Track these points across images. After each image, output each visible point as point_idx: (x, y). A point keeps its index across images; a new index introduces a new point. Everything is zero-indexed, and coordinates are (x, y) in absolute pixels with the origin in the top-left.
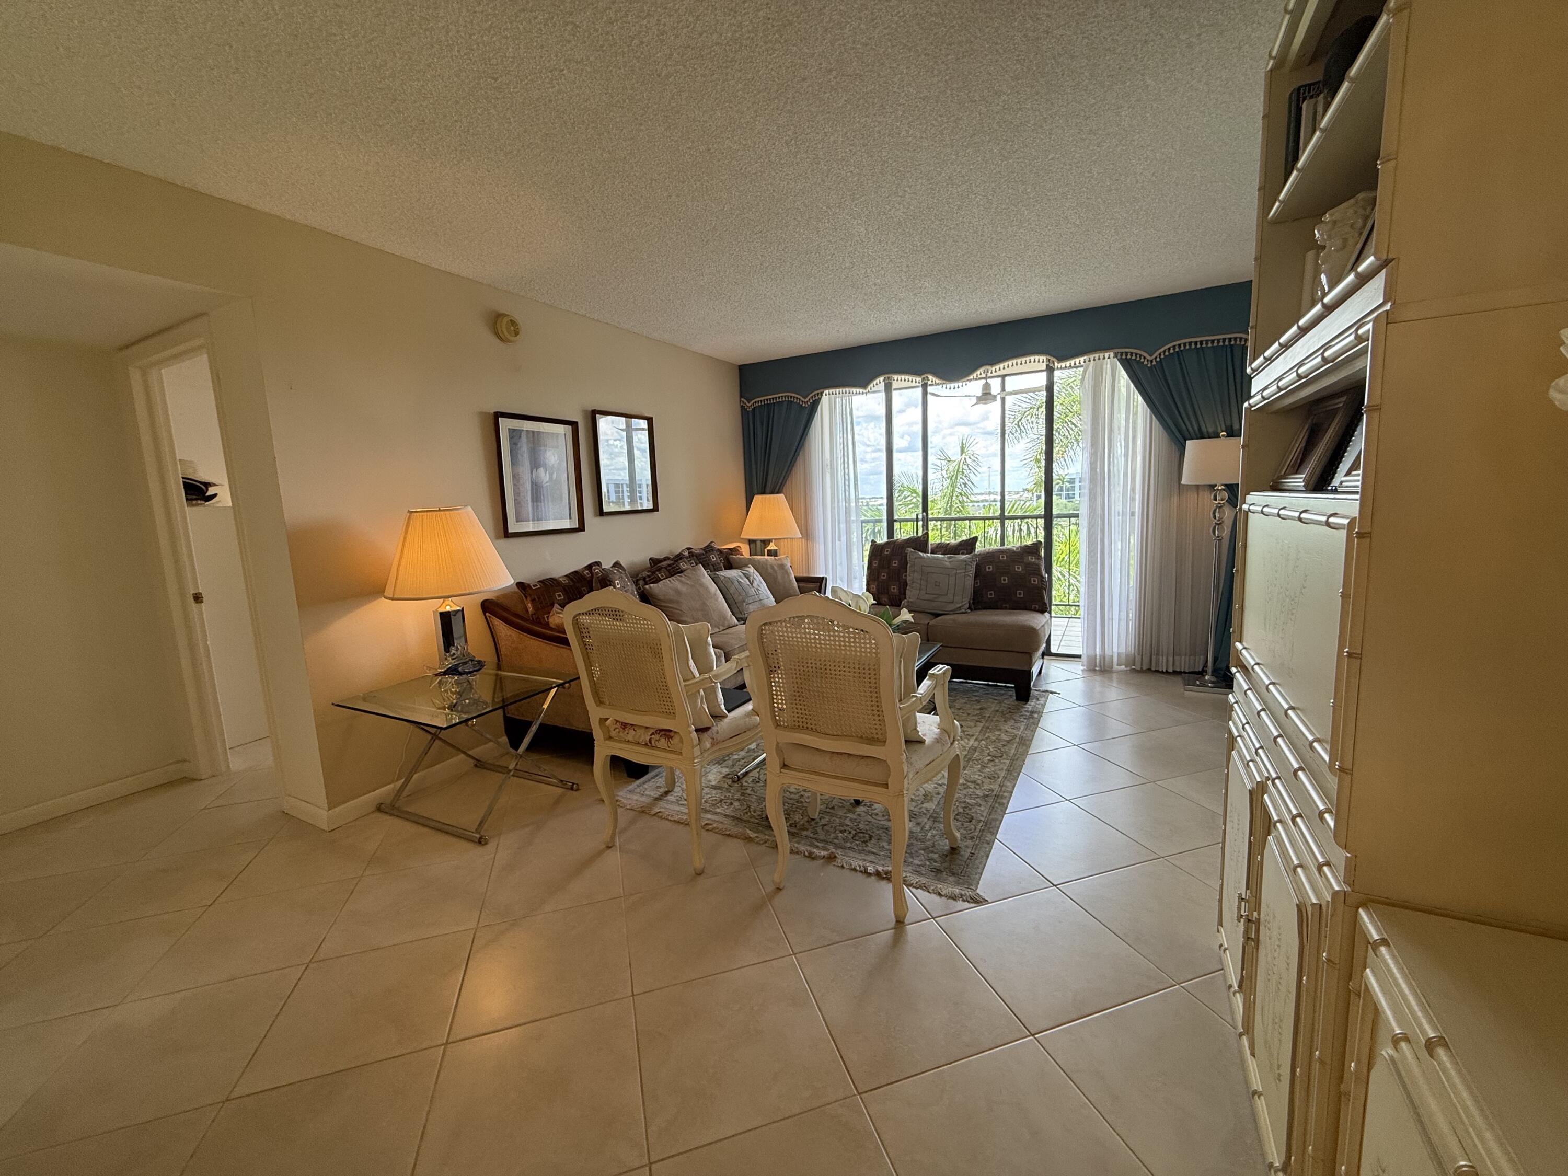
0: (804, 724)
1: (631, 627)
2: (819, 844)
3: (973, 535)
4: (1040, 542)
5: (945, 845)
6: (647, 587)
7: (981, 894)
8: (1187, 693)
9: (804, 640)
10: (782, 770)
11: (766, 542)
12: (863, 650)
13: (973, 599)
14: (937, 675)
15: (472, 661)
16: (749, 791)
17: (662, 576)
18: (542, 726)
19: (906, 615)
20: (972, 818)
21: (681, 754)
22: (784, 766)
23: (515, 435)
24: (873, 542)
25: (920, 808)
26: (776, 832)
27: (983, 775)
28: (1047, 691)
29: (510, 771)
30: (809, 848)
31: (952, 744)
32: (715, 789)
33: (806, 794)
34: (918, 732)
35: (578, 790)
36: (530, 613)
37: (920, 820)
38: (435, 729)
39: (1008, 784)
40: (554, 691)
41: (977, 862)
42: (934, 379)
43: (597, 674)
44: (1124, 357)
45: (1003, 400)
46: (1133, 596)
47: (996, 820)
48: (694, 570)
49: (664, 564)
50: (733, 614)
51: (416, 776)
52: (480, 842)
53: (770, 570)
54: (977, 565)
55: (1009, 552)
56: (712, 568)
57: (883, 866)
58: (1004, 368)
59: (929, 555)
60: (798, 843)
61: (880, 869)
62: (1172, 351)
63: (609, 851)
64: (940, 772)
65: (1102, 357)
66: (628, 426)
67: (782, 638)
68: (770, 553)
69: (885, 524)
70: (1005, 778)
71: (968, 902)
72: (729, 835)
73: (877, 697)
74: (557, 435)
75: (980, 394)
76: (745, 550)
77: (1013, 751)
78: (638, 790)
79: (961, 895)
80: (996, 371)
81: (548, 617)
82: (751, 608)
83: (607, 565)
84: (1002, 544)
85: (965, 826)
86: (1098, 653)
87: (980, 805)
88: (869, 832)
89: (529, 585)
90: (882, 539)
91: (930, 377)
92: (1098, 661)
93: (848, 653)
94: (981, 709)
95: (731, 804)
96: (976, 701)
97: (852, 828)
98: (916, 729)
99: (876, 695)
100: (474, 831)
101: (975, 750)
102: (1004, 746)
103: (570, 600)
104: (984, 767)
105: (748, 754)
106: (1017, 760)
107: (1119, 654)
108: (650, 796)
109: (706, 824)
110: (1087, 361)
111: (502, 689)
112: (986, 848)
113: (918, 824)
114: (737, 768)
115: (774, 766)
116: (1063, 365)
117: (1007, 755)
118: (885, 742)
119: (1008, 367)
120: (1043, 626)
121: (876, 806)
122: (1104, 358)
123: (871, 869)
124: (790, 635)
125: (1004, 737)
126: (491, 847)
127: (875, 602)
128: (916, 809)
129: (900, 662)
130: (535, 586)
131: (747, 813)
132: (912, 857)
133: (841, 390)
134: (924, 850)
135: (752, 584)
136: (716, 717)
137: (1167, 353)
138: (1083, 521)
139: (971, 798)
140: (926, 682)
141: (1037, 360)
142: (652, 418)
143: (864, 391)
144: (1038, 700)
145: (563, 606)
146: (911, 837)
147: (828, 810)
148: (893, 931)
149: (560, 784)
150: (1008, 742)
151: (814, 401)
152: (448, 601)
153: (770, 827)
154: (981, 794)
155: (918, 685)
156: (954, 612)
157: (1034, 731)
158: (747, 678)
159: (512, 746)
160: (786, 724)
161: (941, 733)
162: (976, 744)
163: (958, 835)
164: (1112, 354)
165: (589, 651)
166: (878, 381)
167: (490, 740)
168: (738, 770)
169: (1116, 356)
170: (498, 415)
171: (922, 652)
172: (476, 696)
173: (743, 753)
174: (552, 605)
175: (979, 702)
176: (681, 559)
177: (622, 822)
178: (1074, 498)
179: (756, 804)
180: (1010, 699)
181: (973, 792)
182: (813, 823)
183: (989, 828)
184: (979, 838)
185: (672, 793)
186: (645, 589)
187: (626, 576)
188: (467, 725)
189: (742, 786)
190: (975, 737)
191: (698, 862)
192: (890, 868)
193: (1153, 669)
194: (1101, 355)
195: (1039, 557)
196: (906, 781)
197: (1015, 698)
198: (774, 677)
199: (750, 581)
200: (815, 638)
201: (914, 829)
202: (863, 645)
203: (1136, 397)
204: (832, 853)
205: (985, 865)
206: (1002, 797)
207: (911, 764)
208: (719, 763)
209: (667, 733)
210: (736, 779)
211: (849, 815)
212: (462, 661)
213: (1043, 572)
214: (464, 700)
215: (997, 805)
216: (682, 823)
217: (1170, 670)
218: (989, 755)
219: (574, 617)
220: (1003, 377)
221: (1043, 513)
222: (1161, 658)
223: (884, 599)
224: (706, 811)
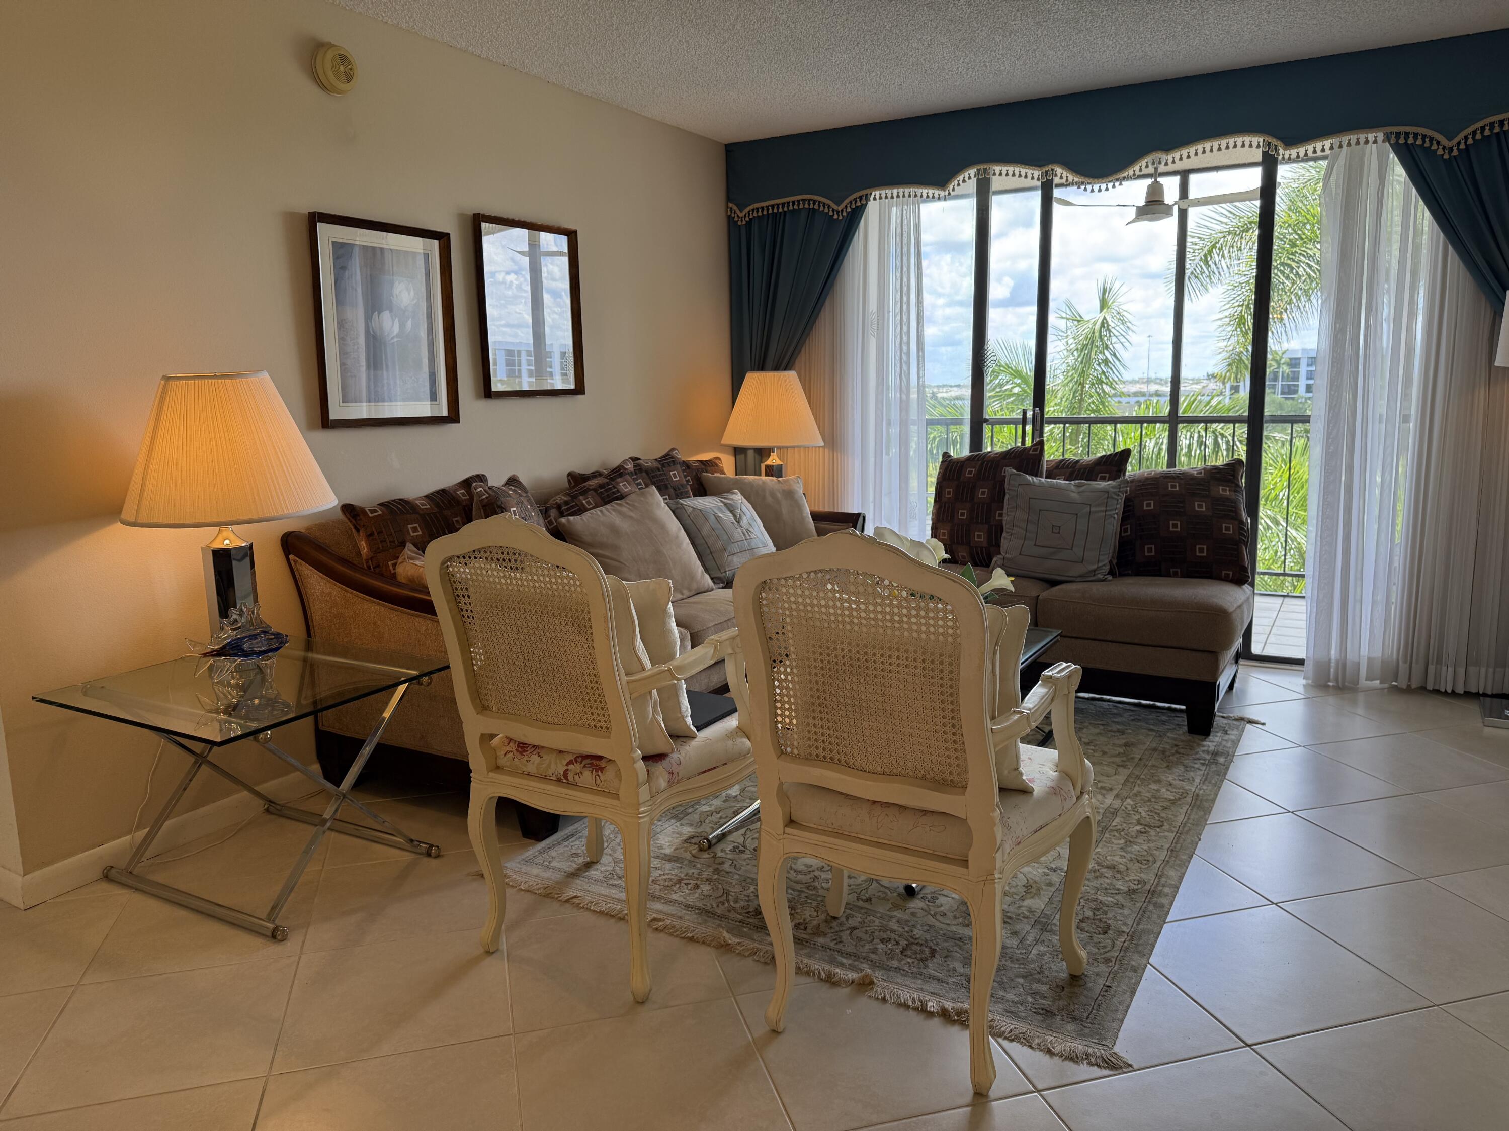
0: (827, 754)
1: (539, 581)
2: (844, 960)
3: (1121, 448)
4: (1240, 462)
5: (1060, 970)
6: (563, 520)
7: (1121, 1054)
8: (1487, 730)
9: (832, 611)
10: (788, 830)
11: (763, 453)
12: (932, 629)
13: (1119, 558)
14: (1058, 678)
15: (265, 633)
16: (727, 866)
17: (589, 503)
18: (380, 747)
19: (1000, 579)
20: (1109, 927)
21: (616, 796)
22: (791, 822)
23: (341, 250)
24: (946, 456)
25: (1020, 907)
26: (774, 937)
27: (1128, 856)
28: (1242, 719)
29: (325, 822)
30: (827, 967)
31: (1078, 798)
32: (669, 860)
33: (824, 876)
34: (1021, 774)
35: (438, 856)
36: (364, 557)
37: (1018, 927)
38: (203, 745)
39: (1172, 873)
40: (402, 688)
41: (1115, 1000)
42: (1065, 174)
43: (479, 660)
44: (1402, 141)
45: (1183, 215)
46: (1399, 561)
47: (1149, 932)
48: (643, 494)
49: (593, 483)
50: (707, 570)
51: (168, 824)
52: (274, 937)
53: (769, 499)
54: (1127, 500)
55: (1185, 479)
56: (672, 493)
57: (954, 1000)
58: (1189, 157)
59: (1043, 480)
60: (809, 956)
61: (949, 1005)
62: (1487, 132)
63: (489, 960)
64: (1053, 847)
65: (1362, 141)
66: (534, 245)
67: (794, 606)
68: (772, 471)
69: (967, 429)
70: (1166, 862)
71: (1099, 1066)
72: (691, 939)
73: (953, 711)
74: (414, 254)
75: (1142, 202)
76: (728, 464)
77: (1180, 818)
78: (539, 860)
79: (1087, 1055)
80: (1174, 162)
81: (394, 565)
82: (737, 561)
83: (496, 480)
84: (1172, 462)
85: (1095, 940)
86: (1333, 657)
87: (1122, 907)
88: (931, 944)
89: (363, 510)
90: (962, 451)
91: (1059, 170)
92: (1332, 670)
93: (906, 634)
94: (1126, 745)
95: (697, 887)
96: (1118, 731)
97: (900, 936)
98: (1017, 769)
99: (951, 707)
100: (264, 916)
101: (1115, 813)
102: (1165, 808)
103: (433, 536)
104: (1129, 842)
105: (727, 804)
106: (1187, 832)
107: (1370, 661)
108: (560, 870)
109: (654, 920)
110: (1336, 146)
111: (313, 683)
112: (1130, 978)
113: (1015, 933)
114: (706, 828)
115: (774, 819)
116: (1294, 153)
117: (1170, 825)
118: (965, 787)
119: (1196, 154)
120: (1240, 607)
121: (942, 900)
122: (1367, 142)
123: (932, 1006)
124: (808, 601)
125: (1165, 793)
126: (291, 945)
127: (947, 556)
128: (1011, 909)
129: (995, 652)
130: (372, 511)
131: (723, 904)
132: (1005, 990)
133: (901, 190)
134: (1024, 977)
135: (738, 522)
136: (678, 737)
137: (1478, 136)
138: (1317, 427)
139: (1106, 895)
140: (1038, 692)
141: (1247, 144)
142: (575, 232)
143: (942, 194)
144: (1226, 733)
145: (421, 547)
146: (1003, 955)
147: (861, 903)
148: (969, 1109)
149: (408, 846)
150: (1173, 802)
151: (853, 210)
152: (228, 531)
153: (762, 928)
154: (1124, 888)
155: (1024, 696)
156: (1084, 578)
157: (1218, 787)
158: (732, 674)
159: (327, 776)
160: (796, 752)
161: (1060, 779)
162: (1117, 804)
163: (1083, 954)
164: (1381, 136)
165: (466, 619)
166: (966, 175)
167: (296, 769)
168: (709, 830)
169: (1387, 138)
170: (316, 218)
171: (1029, 644)
172: (272, 693)
173: (717, 803)
174: (403, 545)
175: (1122, 732)
176: (621, 475)
177: (512, 912)
178: (1296, 392)
179: (738, 889)
180: (1178, 729)
181: (1111, 884)
182: (834, 924)
183: (1137, 945)
184: (1120, 961)
185: (598, 866)
186: (560, 524)
187: (529, 500)
188: (256, 740)
189: (715, 857)
190: (1115, 792)
191: (640, 982)
192: (966, 1006)
193: (1430, 687)
194: (1362, 137)
195: (1236, 487)
196: (998, 855)
197: (1186, 728)
198: (779, 672)
199: (735, 516)
200: (850, 609)
201: (1009, 943)
202: (931, 622)
203: (1419, 214)
204: (867, 976)
205: (1128, 1007)
206: (1161, 894)
207: (1009, 828)
208: (676, 817)
209: (594, 762)
210: (706, 845)
211: (898, 914)
212: (249, 633)
213: (1244, 515)
214: (252, 699)
215: (1151, 908)
216: (613, 916)
217: (1460, 690)
218: (1139, 823)
219: (443, 563)
220: (1184, 175)
221: (1246, 414)
222: (1444, 668)
223: (962, 553)
224: (655, 898)
